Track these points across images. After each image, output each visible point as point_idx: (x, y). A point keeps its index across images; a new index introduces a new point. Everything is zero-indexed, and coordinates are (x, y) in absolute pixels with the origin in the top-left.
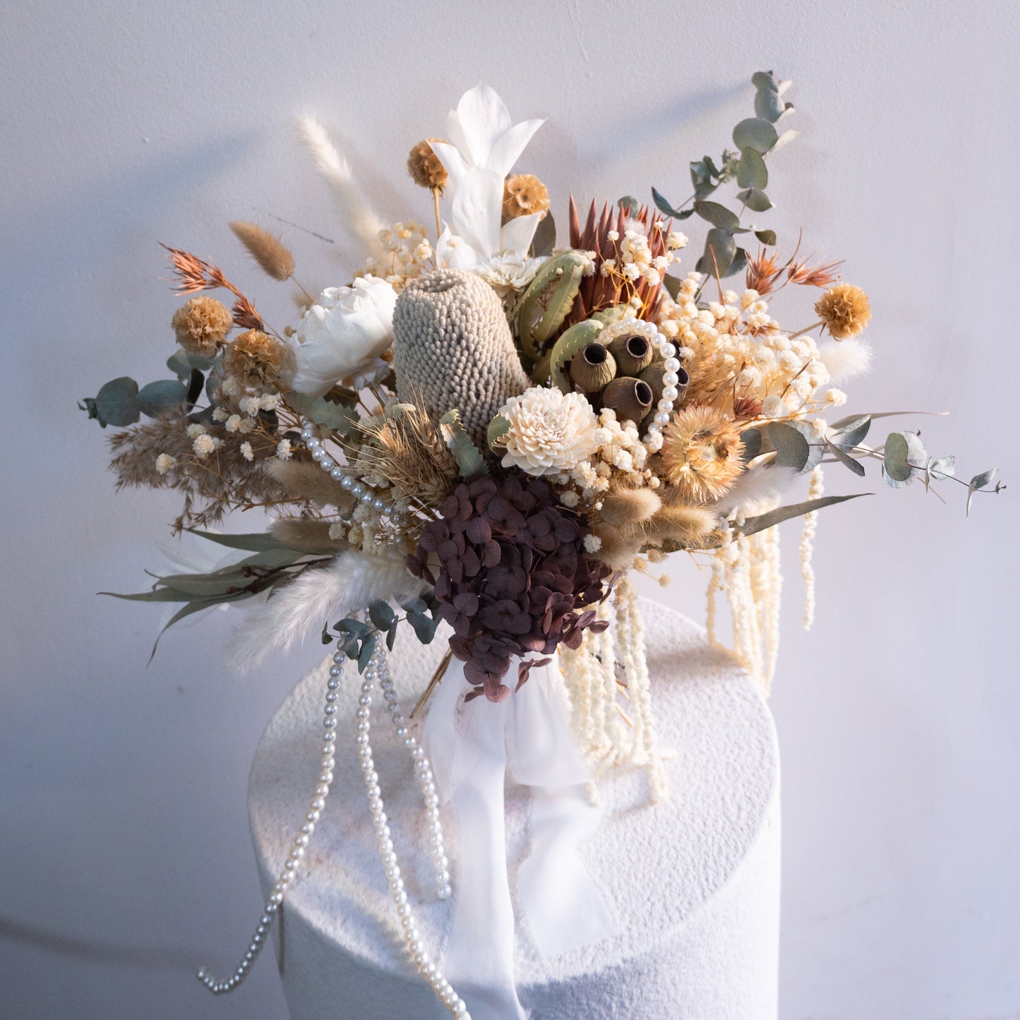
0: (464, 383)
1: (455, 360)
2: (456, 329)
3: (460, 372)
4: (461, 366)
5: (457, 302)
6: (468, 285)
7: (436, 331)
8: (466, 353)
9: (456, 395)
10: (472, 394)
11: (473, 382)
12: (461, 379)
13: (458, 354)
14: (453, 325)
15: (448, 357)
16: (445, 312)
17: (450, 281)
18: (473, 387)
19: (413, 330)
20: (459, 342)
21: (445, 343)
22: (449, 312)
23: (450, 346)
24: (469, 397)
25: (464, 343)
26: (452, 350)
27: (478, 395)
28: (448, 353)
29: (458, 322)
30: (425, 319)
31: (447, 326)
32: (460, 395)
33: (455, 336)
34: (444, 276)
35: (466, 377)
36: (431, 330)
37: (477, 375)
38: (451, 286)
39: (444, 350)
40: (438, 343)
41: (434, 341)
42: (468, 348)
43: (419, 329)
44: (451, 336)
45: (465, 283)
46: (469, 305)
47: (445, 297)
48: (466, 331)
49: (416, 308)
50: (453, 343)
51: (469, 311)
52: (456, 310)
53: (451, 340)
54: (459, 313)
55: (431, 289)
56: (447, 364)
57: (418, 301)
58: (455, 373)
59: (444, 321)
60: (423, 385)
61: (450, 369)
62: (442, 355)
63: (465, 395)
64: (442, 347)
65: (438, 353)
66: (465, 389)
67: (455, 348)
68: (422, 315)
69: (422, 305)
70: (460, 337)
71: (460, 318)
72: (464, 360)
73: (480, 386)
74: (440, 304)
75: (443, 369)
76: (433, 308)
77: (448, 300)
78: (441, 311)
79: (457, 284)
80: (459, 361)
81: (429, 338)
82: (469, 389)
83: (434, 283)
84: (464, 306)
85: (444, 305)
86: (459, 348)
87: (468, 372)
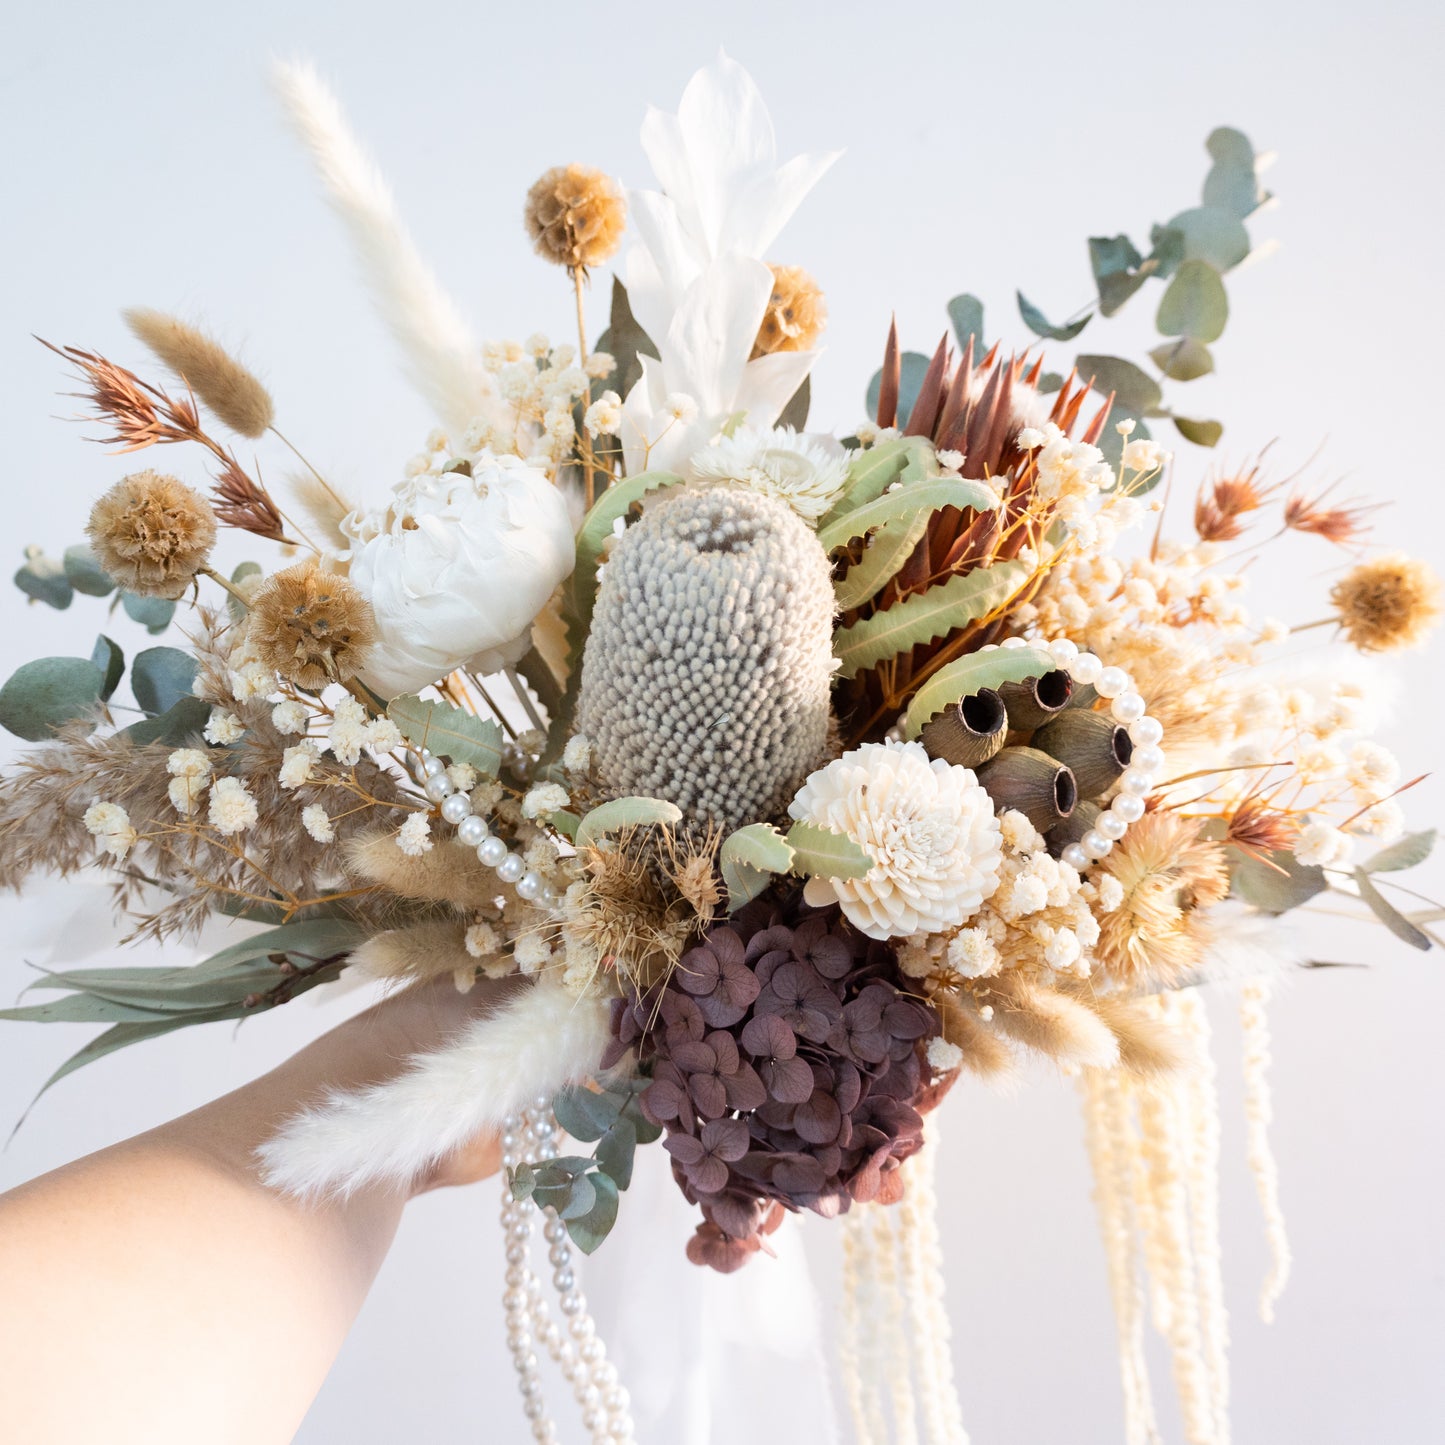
0: (752, 735)
1: (746, 694)
2: (763, 638)
3: (749, 716)
4: (756, 705)
5: (770, 580)
6: (786, 539)
7: (720, 638)
8: (770, 682)
9: (729, 755)
10: (760, 753)
11: (768, 730)
12: (748, 727)
13: (755, 685)
14: (758, 628)
15: (734, 690)
16: (745, 599)
17: (744, 525)
18: (765, 742)
19: (670, 630)
20: (762, 661)
21: (735, 664)
22: (752, 601)
23: (742, 667)
24: (752, 760)
25: (772, 664)
26: (744, 677)
27: (768, 755)
28: (736, 681)
29: (768, 623)
30: (700, 613)
31: (744, 631)
32: (738, 755)
33: (757, 650)
34: (730, 511)
35: (757, 724)
36: (710, 636)
37: (777, 719)
38: (749, 537)
39: (730, 678)
40: (721, 663)
41: (712, 660)
42: (776, 673)
43: (684, 632)
44: (749, 649)
45: (778, 534)
46: (790, 588)
47: (742, 567)
48: (781, 639)
49: (680, 586)
50: (751, 664)
51: (792, 599)
52: (767, 596)
53: (748, 656)
54: (772, 603)
55: (701, 539)
56: (728, 703)
57: (682, 569)
58: (739, 718)
59: (743, 619)
60: (665, 730)
61: (731, 710)
62: (723, 685)
63: (747, 756)
64: (726, 670)
65: (717, 679)
66: (749, 745)
67: (751, 675)
68: (692, 604)
69: (695, 580)
70: (767, 652)
71: (773, 615)
72: (764, 694)
73: (778, 738)
74: (736, 583)
75: (718, 711)
76: (718, 590)
77: (752, 575)
78: (737, 597)
79: (762, 533)
80: (754, 696)
81: (705, 652)
82: (756, 744)
83: (707, 522)
84: (782, 587)
85: (743, 584)
86: (759, 673)
87: (765, 715)
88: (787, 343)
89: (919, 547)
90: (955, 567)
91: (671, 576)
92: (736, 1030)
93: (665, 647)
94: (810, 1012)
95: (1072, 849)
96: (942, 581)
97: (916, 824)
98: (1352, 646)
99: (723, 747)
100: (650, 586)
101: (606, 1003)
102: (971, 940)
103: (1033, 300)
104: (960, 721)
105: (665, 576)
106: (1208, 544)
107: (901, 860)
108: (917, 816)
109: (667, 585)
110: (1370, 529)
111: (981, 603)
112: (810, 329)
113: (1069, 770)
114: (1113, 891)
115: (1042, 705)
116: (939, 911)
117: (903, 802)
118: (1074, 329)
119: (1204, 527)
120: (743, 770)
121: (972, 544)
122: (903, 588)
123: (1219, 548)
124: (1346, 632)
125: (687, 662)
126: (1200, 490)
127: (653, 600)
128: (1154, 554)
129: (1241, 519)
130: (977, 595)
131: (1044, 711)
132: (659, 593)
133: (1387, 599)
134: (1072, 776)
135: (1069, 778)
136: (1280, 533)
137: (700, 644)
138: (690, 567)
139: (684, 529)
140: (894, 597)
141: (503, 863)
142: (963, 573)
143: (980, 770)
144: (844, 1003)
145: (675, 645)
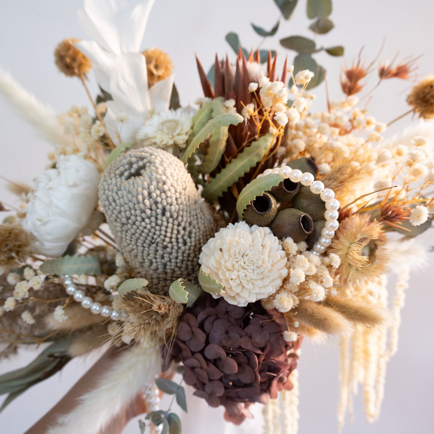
0: (174, 240)
1: (163, 228)
2: (160, 206)
3: (169, 235)
4: (169, 230)
5: (154, 183)
6: (158, 162)
7: (143, 212)
8: (171, 220)
9: (169, 249)
10: (181, 245)
11: (180, 236)
12: (171, 238)
13: (165, 223)
14: (156, 203)
15: (157, 228)
16: (146, 193)
17: (141, 163)
18: (181, 240)
19: (123, 214)
20: (163, 214)
21: (153, 219)
22: (150, 194)
23: (157, 218)
24: (179, 248)
25: (168, 214)
26: (159, 222)
27: (185, 243)
28: (157, 225)
29: (159, 199)
30: (131, 205)
31: (151, 206)
32: (172, 248)
33: (159, 211)
34: (134, 160)
35: (174, 236)
36: (138, 212)
37: (182, 231)
38: (144, 167)
39: (153, 224)
40: (147, 221)
41: (143, 220)
42: (171, 216)
43: (128, 213)
44: (156, 212)
45: (154, 163)
46: (164, 183)
47: (142, 182)
48: (168, 204)
49: (120, 196)
50: (159, 217)
51: (166, 187)
52: (155, 190)
53: (157, 214)
54: (158, 192)
55: (126, 174)
56: (158, 233)
57: (119, 189)
58: (165, 236)
59: (147, 202)
60: (140, 248)
61: (161, 235)
62: (152, 227)
63: (175, 247)
64: (151, 222)
65: (149, 226)
66: (175, 244)
67: (161, 220)
68: (127, 202)
69: (125, 193)
70: (164, 211)
71: (160, 196)
72: (170, 225)
73: (186, 237)
74: (140, 189)
75: (155, 236)
76: (135, 194)
77: (146, 184)
78: (143, 194)
79: (148, 165)
80: (167, 227)
81: (139, 218)
82: (178, 242)
83: (127, 166)
84: (160, 185)
85: (143, 188)
86: (164, 219)
87: (175, 232)
88: (159, 78)
89: (228, 141)
90: (244, 144)
91: (117, 193)
92: (202, 352)
93: (124, 220)
94: (232, 334)
95: (317, 244)
96: (241, 151)
97: (246, 258)
98: (422, 119)
99: (165, 247)
100: (111, 199)
101: (158, 347)
102: (281, 298)
103: (259, 24)
104: (254, 210)
105: (114, 194)
106: (351, 97)
107: (242, 274)
108: (245, 255)
109: (116, 197)
110: (416, 68)
111: (258, 155)
112: (167, 69)
113: (306, 214)
114: (336, 259)
115: (288, 191)
116: (263, 291)
117: (237, 251)
118: (275, 30)
119: (347, 90)
120: (177, 252)
121: (249, 133)
122: (228, 157)
123: (355, 98)
124: (417, 114)
125: (134, 223)
126: (341, 77)
127: (113, 204)
128: (329, 107)
129: (361, 82)
130: (256, 153)
131: (290, 193)
132: (114, 201)
133: (428, 96)
134: (308, 216)
135: (308, 217)
136: (379, 84)
137: (136, 216)
138: (123, 188)
139: (118, 172)
140: (226, 163)
141: (102, 311)
142: (249, 145)
143: (270, 225)
144: (243, 329)
145: (128, 219)
